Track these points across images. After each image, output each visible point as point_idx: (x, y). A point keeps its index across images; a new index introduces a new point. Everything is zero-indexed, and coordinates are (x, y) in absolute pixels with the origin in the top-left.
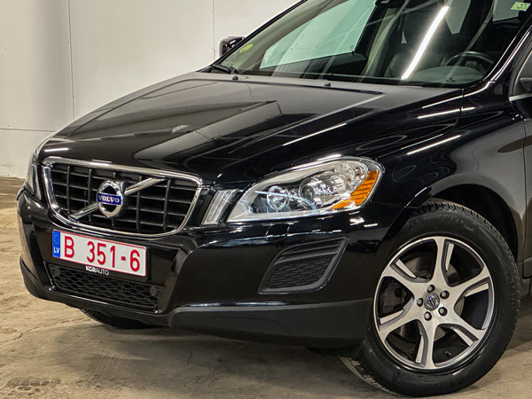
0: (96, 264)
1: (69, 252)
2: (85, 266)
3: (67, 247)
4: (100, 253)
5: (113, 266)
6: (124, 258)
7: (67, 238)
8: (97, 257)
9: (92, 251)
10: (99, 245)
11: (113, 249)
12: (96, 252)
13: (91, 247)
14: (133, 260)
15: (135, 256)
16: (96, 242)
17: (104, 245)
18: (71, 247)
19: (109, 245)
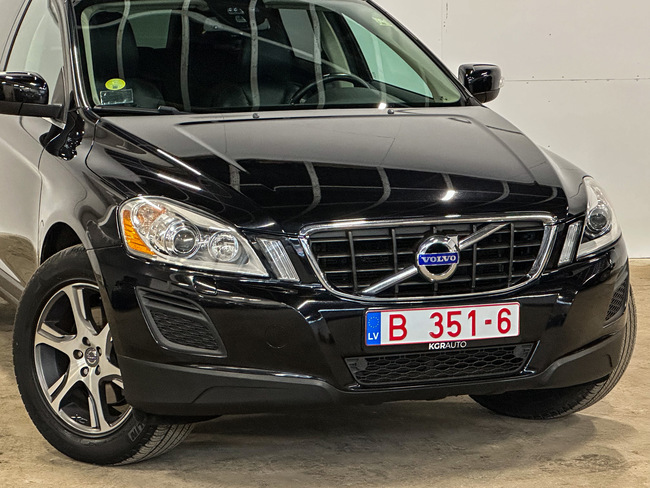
0: (445, 337)
1: (398, 333)
2: (427, 344)
3: (392, 328)
4: (450, 324)
5: (474, 334)
6: (488, 322)
7: (392, 317)
8: (446, 330)
9: (438, 324)
10: (450, 314)
11: (472, 314)
12: (445, 323)
13: (437, 319)
14: (500, 320)
15: (504, 315)
16: (444, 312)
17: (459, 313)
18: (402, 327)
19: (466, 310)
